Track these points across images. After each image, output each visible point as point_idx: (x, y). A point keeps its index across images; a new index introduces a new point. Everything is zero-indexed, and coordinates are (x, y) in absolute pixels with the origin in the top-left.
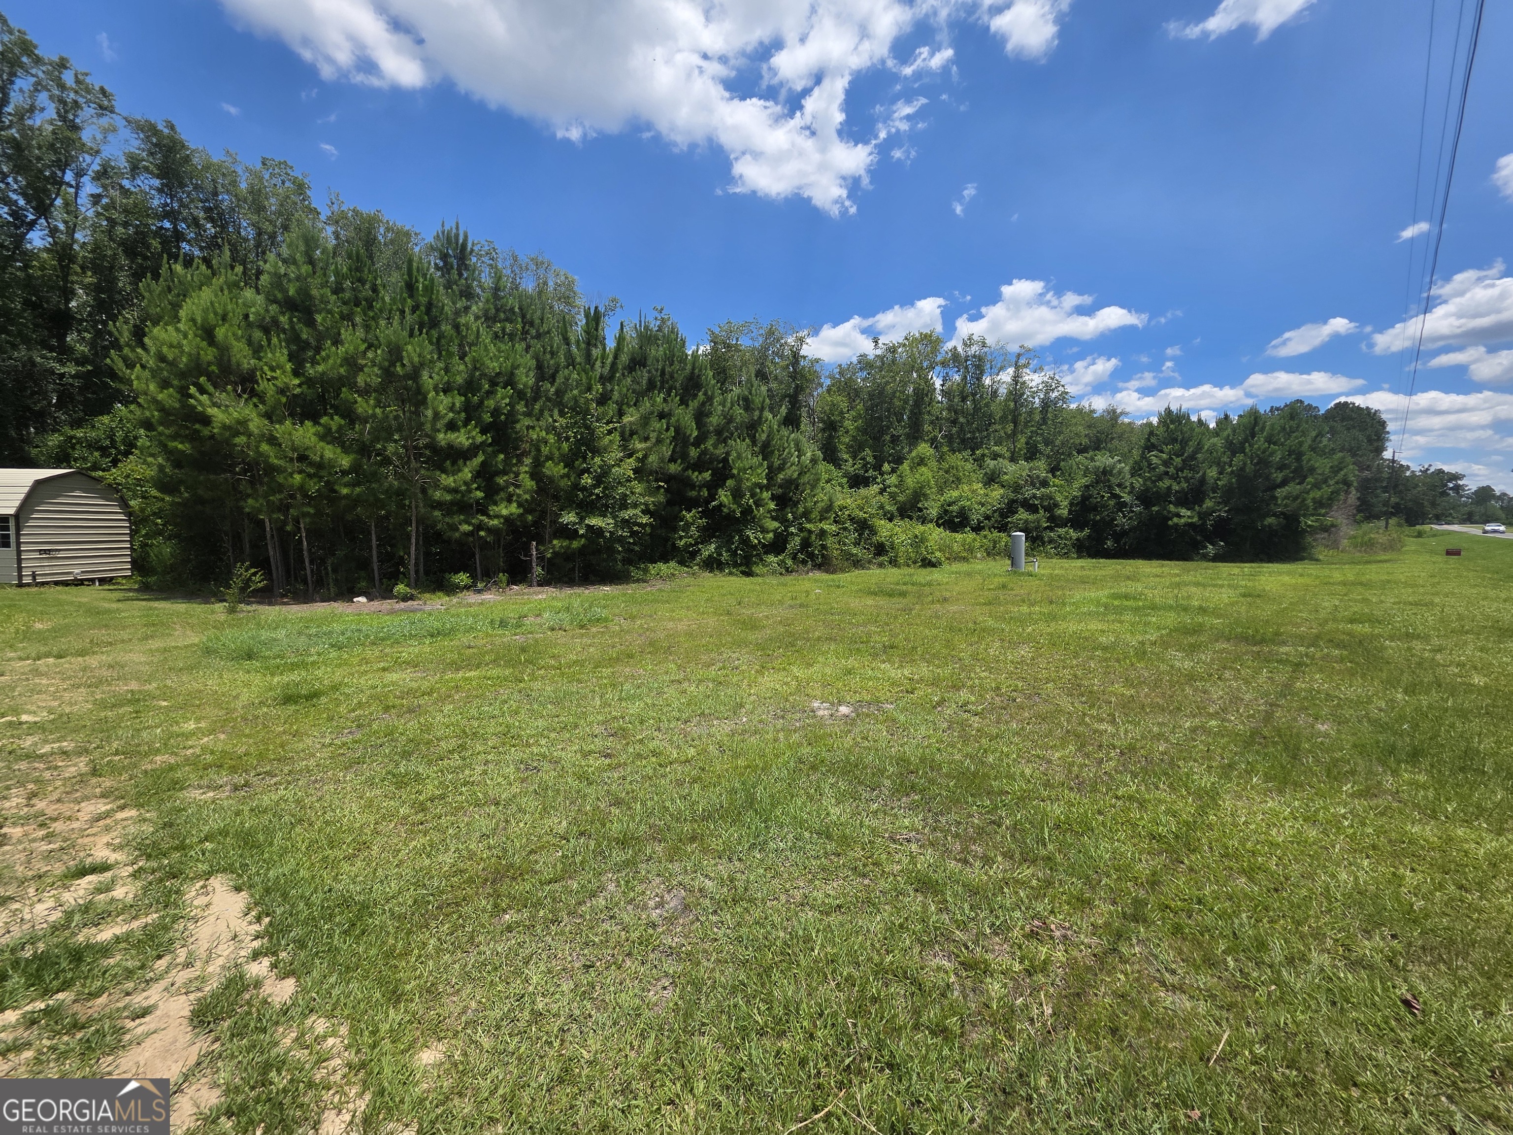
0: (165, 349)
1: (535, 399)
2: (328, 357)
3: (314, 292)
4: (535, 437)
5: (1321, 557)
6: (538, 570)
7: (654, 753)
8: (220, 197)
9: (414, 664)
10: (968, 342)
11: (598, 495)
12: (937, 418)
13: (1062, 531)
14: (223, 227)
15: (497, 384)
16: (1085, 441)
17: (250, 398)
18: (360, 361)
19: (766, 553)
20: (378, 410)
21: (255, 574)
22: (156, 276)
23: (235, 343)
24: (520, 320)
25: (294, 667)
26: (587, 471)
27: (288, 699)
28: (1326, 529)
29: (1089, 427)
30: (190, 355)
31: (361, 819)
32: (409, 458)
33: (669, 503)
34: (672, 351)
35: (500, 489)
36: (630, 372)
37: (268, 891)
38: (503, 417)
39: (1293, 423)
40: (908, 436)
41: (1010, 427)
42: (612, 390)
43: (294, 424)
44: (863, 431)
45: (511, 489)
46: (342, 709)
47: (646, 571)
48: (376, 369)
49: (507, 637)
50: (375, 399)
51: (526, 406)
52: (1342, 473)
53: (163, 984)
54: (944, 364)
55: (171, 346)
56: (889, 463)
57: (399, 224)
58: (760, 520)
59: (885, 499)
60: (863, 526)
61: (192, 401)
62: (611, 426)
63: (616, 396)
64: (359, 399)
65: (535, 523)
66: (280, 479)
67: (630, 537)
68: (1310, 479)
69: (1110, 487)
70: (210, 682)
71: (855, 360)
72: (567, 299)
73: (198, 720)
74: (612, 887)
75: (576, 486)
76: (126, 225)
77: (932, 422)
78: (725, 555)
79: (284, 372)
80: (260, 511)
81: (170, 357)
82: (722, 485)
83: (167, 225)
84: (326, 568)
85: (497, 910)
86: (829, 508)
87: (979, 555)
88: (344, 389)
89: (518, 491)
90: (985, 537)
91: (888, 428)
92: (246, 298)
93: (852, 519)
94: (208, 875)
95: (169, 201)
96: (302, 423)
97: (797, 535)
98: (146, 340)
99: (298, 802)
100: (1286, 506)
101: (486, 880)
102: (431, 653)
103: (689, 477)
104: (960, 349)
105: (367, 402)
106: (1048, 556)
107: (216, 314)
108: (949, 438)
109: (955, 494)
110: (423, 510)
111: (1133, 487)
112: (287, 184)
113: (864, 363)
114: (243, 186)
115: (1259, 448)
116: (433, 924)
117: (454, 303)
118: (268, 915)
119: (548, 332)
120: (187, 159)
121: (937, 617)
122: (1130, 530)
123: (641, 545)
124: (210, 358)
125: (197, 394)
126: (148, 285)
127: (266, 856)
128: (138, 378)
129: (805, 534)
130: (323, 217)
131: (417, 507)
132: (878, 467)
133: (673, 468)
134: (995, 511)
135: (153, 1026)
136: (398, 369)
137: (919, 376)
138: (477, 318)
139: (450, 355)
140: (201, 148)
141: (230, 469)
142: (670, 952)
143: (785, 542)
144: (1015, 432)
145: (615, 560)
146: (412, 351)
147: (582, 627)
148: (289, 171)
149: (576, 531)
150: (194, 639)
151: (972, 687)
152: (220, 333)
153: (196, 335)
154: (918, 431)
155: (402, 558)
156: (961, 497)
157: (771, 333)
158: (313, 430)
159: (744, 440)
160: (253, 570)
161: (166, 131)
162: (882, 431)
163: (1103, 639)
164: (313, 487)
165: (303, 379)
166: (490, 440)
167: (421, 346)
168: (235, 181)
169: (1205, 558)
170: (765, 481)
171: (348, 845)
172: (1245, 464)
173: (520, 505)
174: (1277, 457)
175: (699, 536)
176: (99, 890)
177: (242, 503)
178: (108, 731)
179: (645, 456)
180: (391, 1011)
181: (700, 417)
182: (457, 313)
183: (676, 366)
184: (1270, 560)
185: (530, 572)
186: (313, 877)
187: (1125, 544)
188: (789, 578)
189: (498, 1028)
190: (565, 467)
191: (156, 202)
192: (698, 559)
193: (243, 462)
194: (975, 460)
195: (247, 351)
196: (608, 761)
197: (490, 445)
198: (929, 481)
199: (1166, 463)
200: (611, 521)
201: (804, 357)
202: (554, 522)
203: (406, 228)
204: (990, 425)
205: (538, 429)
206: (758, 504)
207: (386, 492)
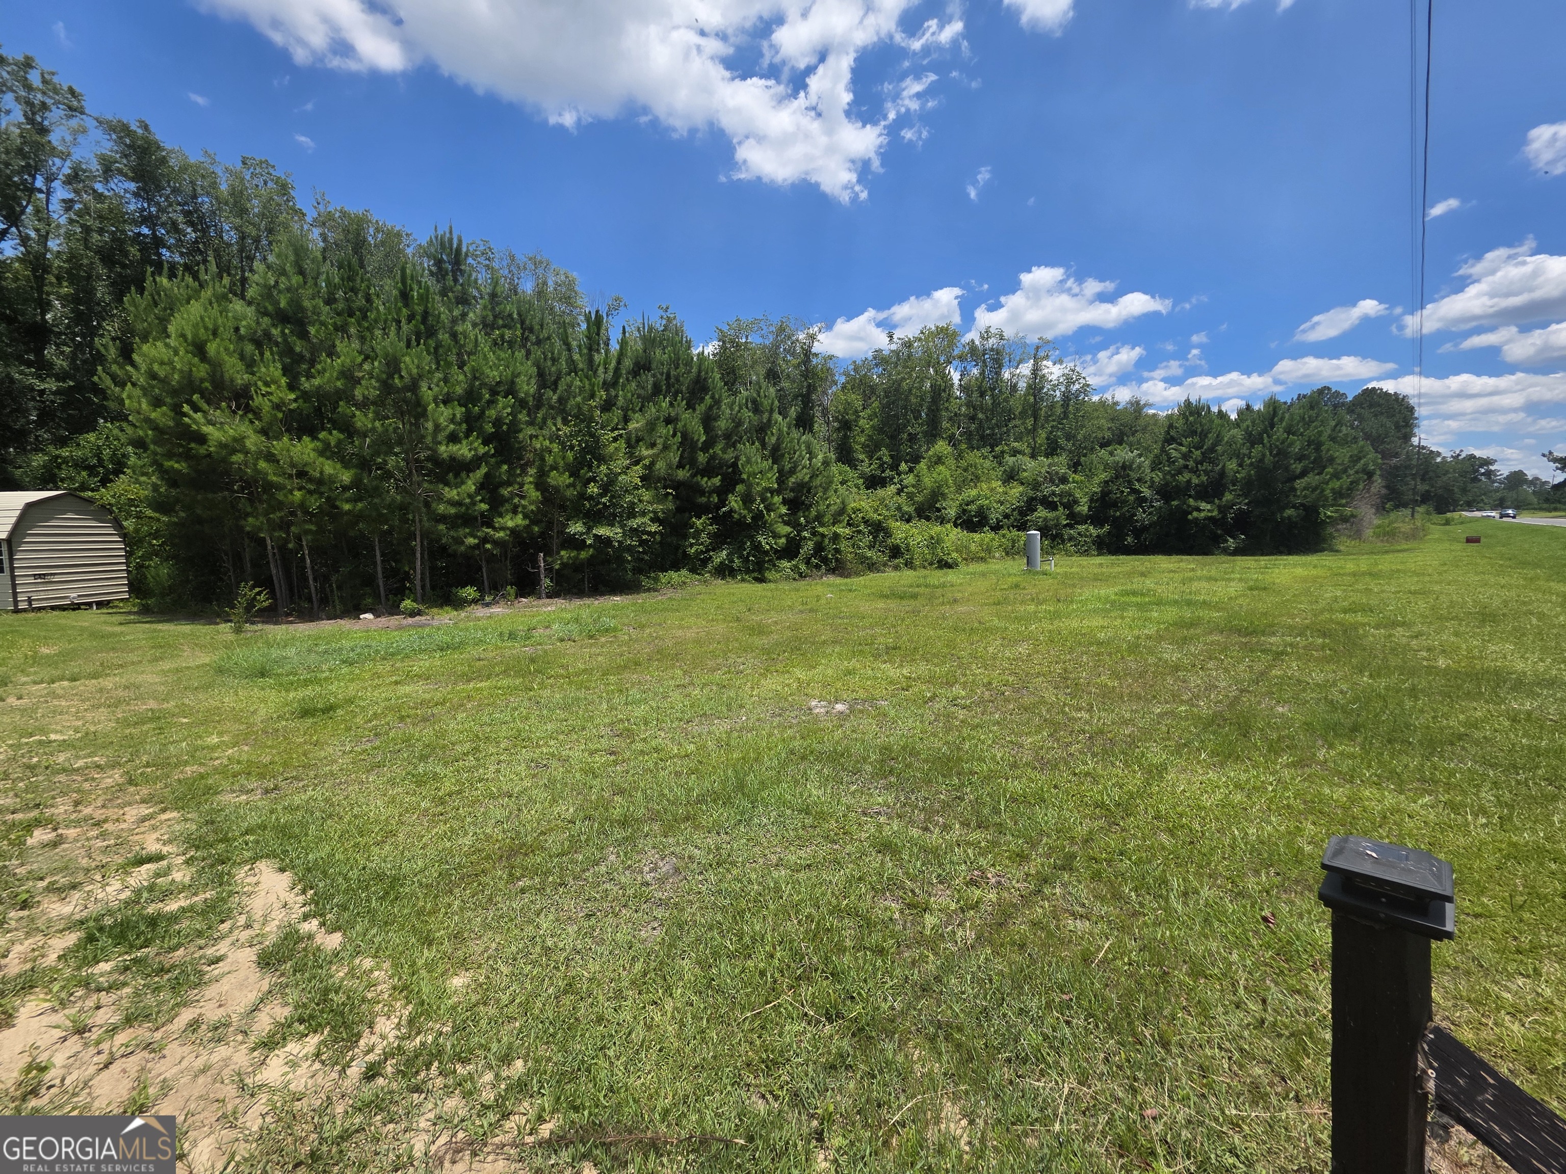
0: (156, 367)
1: (538, 407)
2: (324, 370)
3: (307, 304)
4: (538, 446)
5: (1342, 548)
6: (546, 582)
7: (656, 750)
8: (200, 200)
9: (426, 677)
10: (986, 335)
11: (604, 504)
12: (956, 415)
13: (1081, 528)
14: (203, 231)
15: (498, 393)
16: (1108, 435)
17: (245, 414)
18: (356, 374)
19: (779, 558)
20: (377, 424)
21: (259, 593)
22: (141, 290)
23: (226, 358)
24: (519, 326)
25: (306, 683)
26: (593, 479)
27: (306, 712)
28: (1345, 519)
29: (1112, 420)
30: (181, 371)
31: (385, 813)
32: (411, 472)
33: (679, 510)
34: (677, 354)
35: (504, 501)
36: (635, 377)
37: (309, 870)
38: (505, 427)
39: (1313, 413)
40: (926, 434)
41: (1030, 422)
42: (617, 396)
43: (292, 440)
44: (880, 431)
45: (516, 500)
46: (359, 720)
47: (656, 580)
48: (373, 381)
49: (516, 649)
50: (374, 412)
51: (529, 415)
52: (1362, 462)
53: (228, 941)
54: (961, 358)
55: (162, 363)
56: (906, 462)
57: (389, 225)
58: (771, 525)
59: (902, 499)
60: (878, 529)
61: (186, 419)
62: (616, 433)
63: (621, 402)
64: (358, 413)
65: (542, 534)
66: (280, 496)
67: (640, 545)
68: (1329, 470)
69: (1130, 482)
70: (226, 700)
71: (870, 355)
72: (568, 300)
73: (220, 734)
74: (613, 857)
75: (582, 496)
76: (101, 231)
77: (950, 419)
78: (737, 562)
79: (279, 387)
80: (260, 529)
81: (162, 374)
82: (732, 491)
83: (145, 231)
84: (331, 586)
85: (512, 878)
86: (842, 511)
87: (997, 555)
88: (341, 403)
89: (523, 502)
90: (1004, 536)
91: (905, 426)
92: (236, 311)
93: (866, 522)
94: (254, 859)
95: (146, 205)
96: (300, 439)
97: (810, 539)
98: (135, 356)
99: (327, 800)
100: (1305, 497)
101: (501, 857)
102: (442, 666)
103: (698, 483)
104: (977, 342)
105: (366, 415)
106: (1068, 554)
107: (206, 329)
108: (969, 435)
109: (974, 492)
110: (427, 524)
111: (1152, 482)
112: (270, 184)
113: (880, 359)
114: (224, 187)
115: (1278, 439)
116: (457, 890)
117: (451, 311)
118: (312, 888)
119: (549, 338)
120: (163, 161)
121: (944, 618)
122: (1151, 525)
123: (652, 553)
124: (203, 374)
125: (191, 412)
126: (134, 300)
127: (303, 844)
128: (129, 397)
129: (818, 538)
130: (309, 219)
131: (421, 521)
132: (895, 467)
133: (682, 474)
134: (1014, 510)
135: (226, 969)
136: (397, 381)
137: (936, 371)
138: (475, 325)
139: (449, 365)
140: (177, 148)
141: (228, 487)
142: (660, 903)
143: (799, 547)
144: (1035, 429)
145: (625, 569)
146: (410, 363)
147: (591, 637)
148: (271, 171)
149: (584, 541)
150: (205, 659)
151: (965, 683)
152: (212, 348)
153: (187, 352)
154: (935, 428)
155: (407, 573)
156: (979, 495)
157: (781, 330)
158: (311, 446)
159: (753, 443)
160: (257, 590)
161: (140, 131)
162: (900, 429)
163: (1101, 636)
164: (314, 504)
165: (298, 393)
166: (493, 451)
167: (419, 357)
168: (215, 183)
169: (1226, 552)
170: (776, 486)
171: (377, 834)
172: (1264, 455)
173: (526, 516)
174: (1296, 448)
175: (711, 543)
176: (158, 875)
177: (243, 522)
178: (135, 746)
179: (653, 463)
180: (425, 951)
181: (708, 421)
182: (454, 321)
183: (682, 369)
184: (1290, 553)
185: (539, 584)
186: (348, 859)
187: (1145, 540)
188: (802, 583)
189: (515, 959)
190: (570, 476)
191: (133, 206)
192: (710, 566)
193: (241, 480)
194: (994, 457)
195: (240, 366)
196: (613, 758)
197: (493, 456)
198: (947, 480)
199: (1185, 457)
200: (619, 530)
201: (816, 355)
202: (562, 532)
203: (397, 229)
204: (1009, 420)
205: (541, 438)
206: (769, 508)
207: (389, 507)
